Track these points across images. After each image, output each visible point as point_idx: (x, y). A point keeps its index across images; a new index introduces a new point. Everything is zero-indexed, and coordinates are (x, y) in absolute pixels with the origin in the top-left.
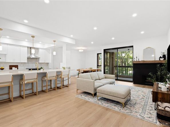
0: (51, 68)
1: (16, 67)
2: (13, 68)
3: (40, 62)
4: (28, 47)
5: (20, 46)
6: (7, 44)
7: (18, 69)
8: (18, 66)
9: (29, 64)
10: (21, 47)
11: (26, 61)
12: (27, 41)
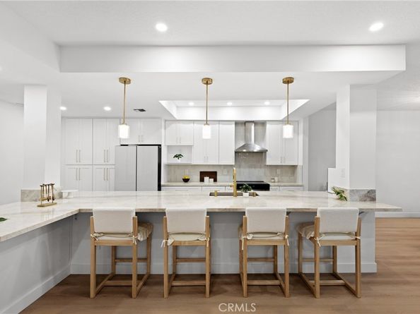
0: (300, 184)
1: (213, 175)
2: (206, 179)
3: (269, 162)
4: (237, 123)
5: (219, 121)
6: (194, 121)
7: (215, 180)
8: (218, 174)
9: (242, 169)
10: (221, 126)
11: (232, 162)
12: (232, 106)
